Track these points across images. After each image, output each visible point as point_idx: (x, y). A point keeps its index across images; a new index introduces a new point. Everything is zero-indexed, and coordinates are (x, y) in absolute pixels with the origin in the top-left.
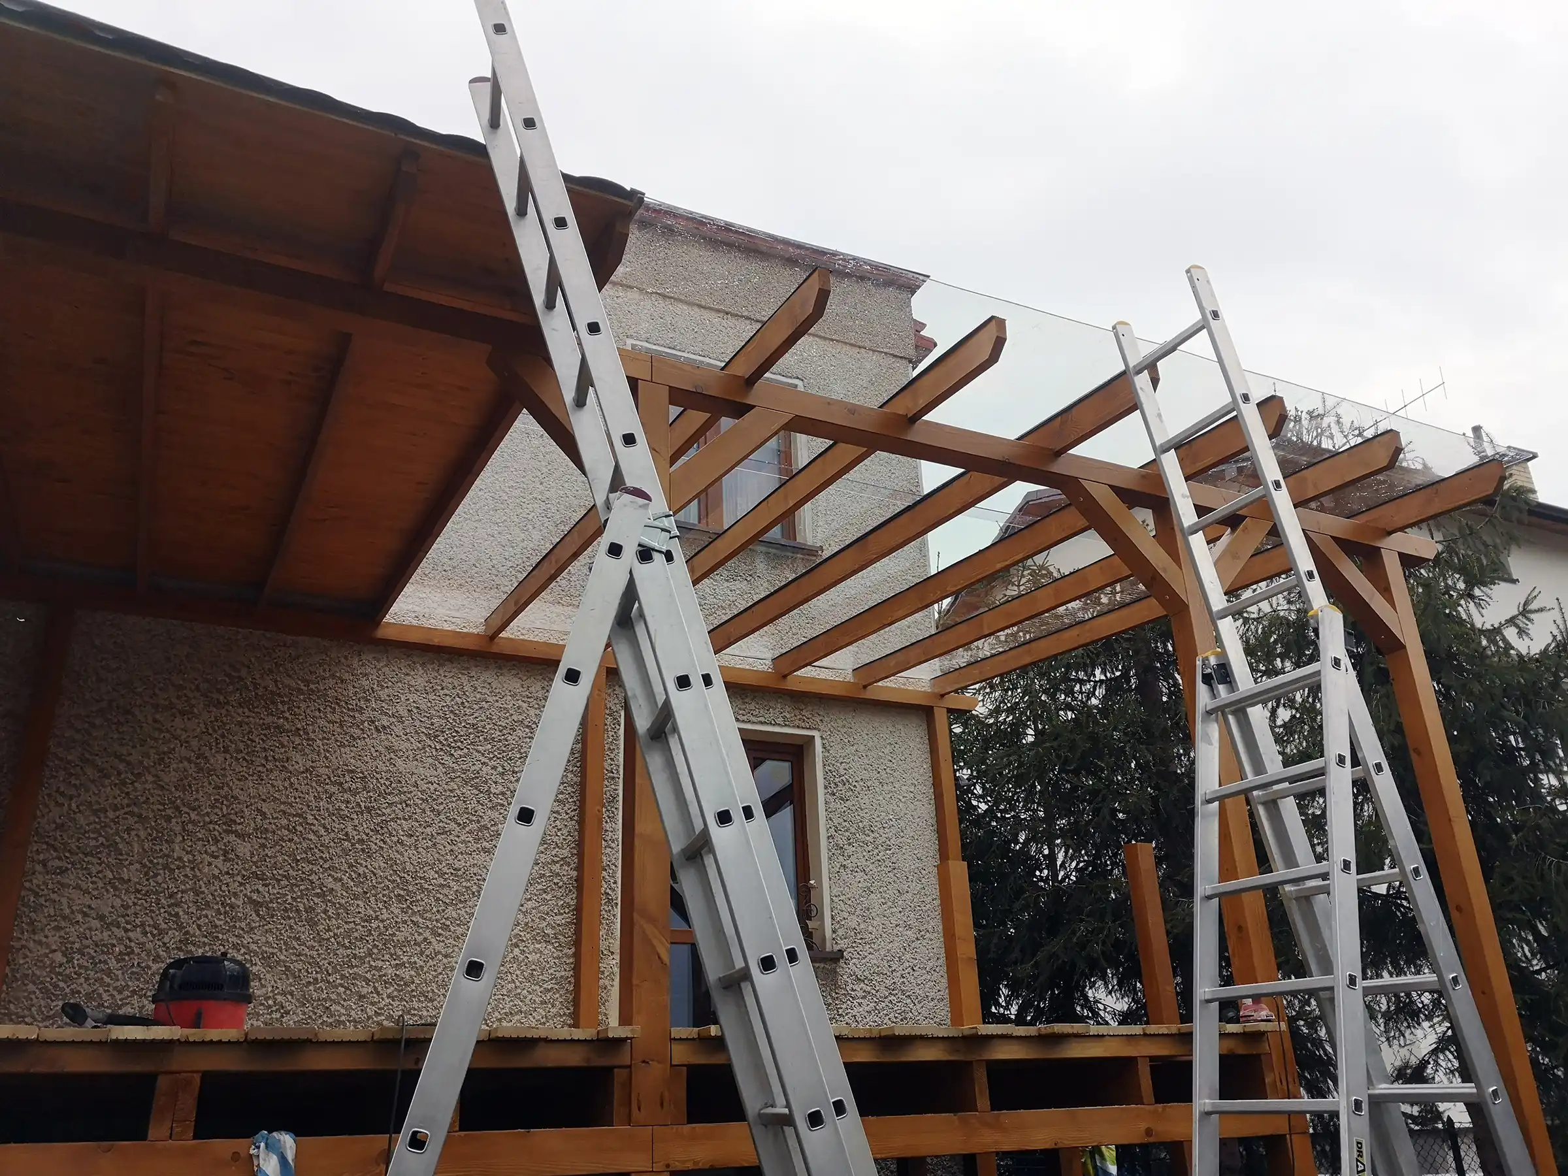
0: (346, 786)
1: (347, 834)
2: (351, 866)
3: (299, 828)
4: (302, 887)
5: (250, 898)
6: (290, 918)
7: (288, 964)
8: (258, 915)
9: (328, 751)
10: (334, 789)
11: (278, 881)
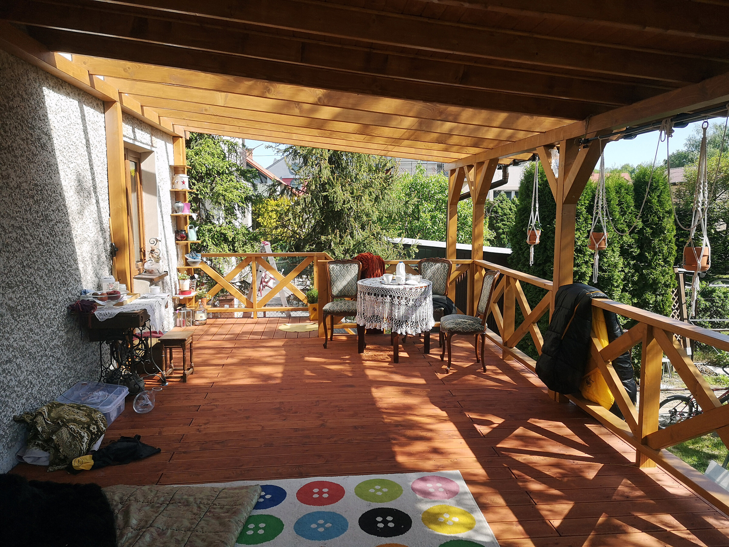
0: (35, 198)
1: (40, 240)
2: (45, 265)
3: (22, 239)
4: (29, 288)
5: (9, 306)
6: (26, 315)
7: (30, 351)
8: (13, 318)
9: (25, 167)
10: (31, 201)
11: (18, 286)
